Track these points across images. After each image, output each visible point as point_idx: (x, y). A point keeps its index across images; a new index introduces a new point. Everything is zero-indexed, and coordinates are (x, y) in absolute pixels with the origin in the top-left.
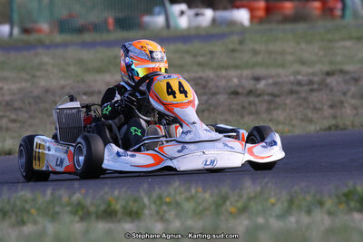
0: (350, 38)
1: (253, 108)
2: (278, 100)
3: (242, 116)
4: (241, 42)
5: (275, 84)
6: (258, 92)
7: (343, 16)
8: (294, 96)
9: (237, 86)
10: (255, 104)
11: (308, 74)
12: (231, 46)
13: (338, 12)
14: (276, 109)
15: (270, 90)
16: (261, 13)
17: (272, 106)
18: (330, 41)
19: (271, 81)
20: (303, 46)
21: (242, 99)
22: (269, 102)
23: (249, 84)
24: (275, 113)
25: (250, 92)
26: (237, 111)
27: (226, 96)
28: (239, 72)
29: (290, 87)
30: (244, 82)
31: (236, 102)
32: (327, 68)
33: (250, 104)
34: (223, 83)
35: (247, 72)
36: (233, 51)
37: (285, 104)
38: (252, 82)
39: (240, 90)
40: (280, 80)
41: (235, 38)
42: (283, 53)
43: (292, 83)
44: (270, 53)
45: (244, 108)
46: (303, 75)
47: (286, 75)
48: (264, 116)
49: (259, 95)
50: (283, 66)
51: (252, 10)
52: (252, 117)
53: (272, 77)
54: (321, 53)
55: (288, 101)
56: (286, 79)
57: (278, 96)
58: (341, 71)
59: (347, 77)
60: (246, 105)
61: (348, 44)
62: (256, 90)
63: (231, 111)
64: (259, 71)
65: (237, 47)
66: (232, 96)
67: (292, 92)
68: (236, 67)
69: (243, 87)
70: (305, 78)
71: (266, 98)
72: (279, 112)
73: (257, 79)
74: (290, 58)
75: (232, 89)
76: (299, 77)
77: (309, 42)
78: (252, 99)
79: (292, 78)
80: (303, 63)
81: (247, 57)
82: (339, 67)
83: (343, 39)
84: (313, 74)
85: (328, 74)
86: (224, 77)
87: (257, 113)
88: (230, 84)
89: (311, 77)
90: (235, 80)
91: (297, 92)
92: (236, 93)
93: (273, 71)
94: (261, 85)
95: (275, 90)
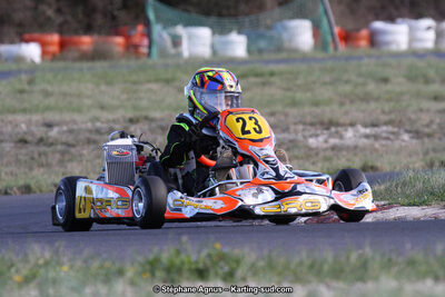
0: (157, 80)
1: (43, 159)
2: (73, 150)
3: (31, 169)
4: (31, 82)
5: (71, 131)
6: (50, 140)
7: (149, 55)
8: (92, 147)
9: (25, 133)
10: (45, 154)
11: (108, 121)
12: (18, 87)
13: (144, 50)
14: (70, 160)
15: (64, 138)
16: (54, 48)
17: (67, 157)
18: (135, 83)
19: (65, 128)
20: (103, 88)
21: (31, 148)
22: (63, 153)
23: (39, 132)
24: (69, 165)
25: (41, 141)
26: (26, 162)
27: (12, 145)
28: (28, 116)
29: (88, 135)
30: (34, 128)
31: (24, 151)
32: (130, 114)
33: (40, 155)
34: (9, 128)
35: (36, 117)
36: (22, 92)
37: (81, 155)
38: (44, 129)
39: (29, 138)
40: (75, 127)
41: (24, 77)
42: (79, 96)
43: (90, 131)
44: (65, 95)
45: (33, 158)
46: (102, 122)
47: (83, 121)
48: (57, 169)
49: (52, 144)
50: (79, 111)
51: (43, 44)
52: (42, 170)
53: (66, 123)
54: (125, 96)
55: (85, 152)
56: (83, 126)
57: (73, 146)
58: (146, 118)
59: (154, 125)
60: (36, 156)
61: (154, 86)
62: (48, 138)
63: (18, 162)
64: (51, 116)
65: (27, 87)
66: (19, 145)
67: (89, 141)
68: (24, 111)
69: (33, 135)
70: (105, 125)
71: (59, 147)
72: (74, 164)
73: (49, 125)
74: (88, 102)
75: (19, 137)
76: (98, 124)
77: (110, 83)
78: (43, 149)
79: (89, 125)
80: (102, 108)
81: (36, 99)
82: (144, 113)
83: (149, 81)
84: (114, 121)
85: (131, 121)
86: (11, 122)
87: (48, 165)
88: (17, 130)
89: (112, 125)
90: (23, 126)
91: (95, 142)
92: (24, 141)
93: (67, 116)
94: (54, 132)
95: (70, 139)
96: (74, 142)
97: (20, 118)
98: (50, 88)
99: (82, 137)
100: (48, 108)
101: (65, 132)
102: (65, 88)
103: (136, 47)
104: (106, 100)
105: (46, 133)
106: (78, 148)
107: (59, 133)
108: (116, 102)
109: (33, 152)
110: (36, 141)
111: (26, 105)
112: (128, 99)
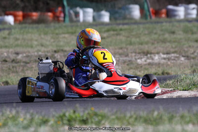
96: (28, 61)
97: (4, 50)
98: (18, 36)
99: (32, 59)
100: (17, 46)
101: (24, 57)
102: (25, 36)
103: (58, 17)
104: (44, 42)
105: (16, 57)
106: (31, 64)
107: (22, 57)
108: (48, 43)
109: (10, 66)
110: (11, 61)
111: (7, 44)
112: (54, 42)
